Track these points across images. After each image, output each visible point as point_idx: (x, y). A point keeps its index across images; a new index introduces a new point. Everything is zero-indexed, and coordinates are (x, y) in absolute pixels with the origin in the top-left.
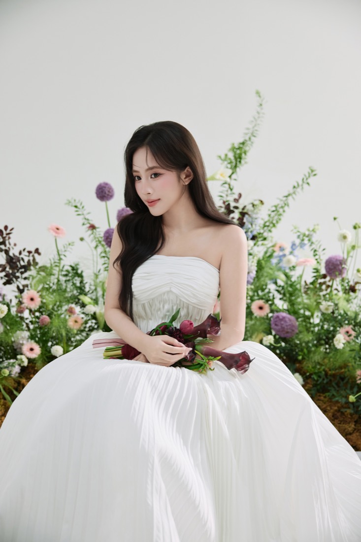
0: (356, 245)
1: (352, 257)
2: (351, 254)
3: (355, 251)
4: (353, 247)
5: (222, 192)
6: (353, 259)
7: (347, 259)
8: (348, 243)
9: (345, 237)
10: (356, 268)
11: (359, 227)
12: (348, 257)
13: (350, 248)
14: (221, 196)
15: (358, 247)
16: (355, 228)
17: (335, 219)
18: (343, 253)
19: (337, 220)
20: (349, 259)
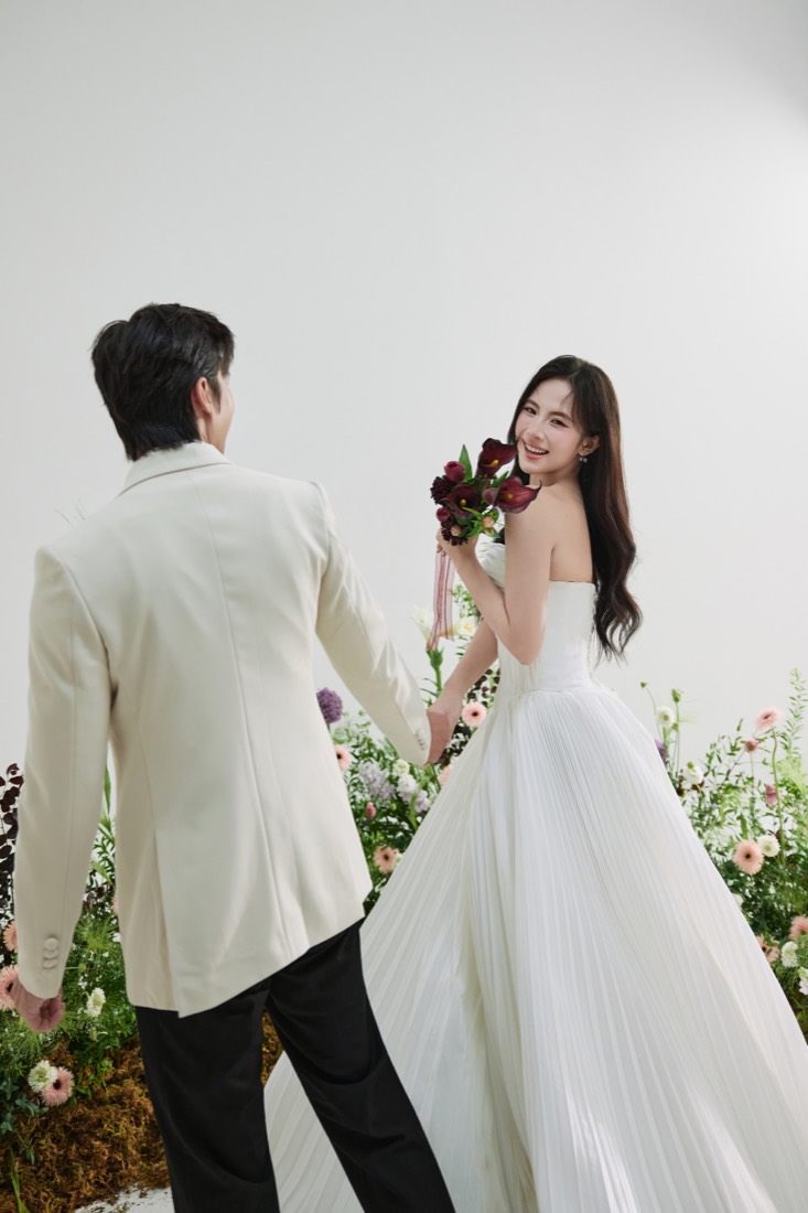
0: (678, 723)
4: (675, 727)
7: (666, 747)
12: (667, 743)
13: (670, 728)
19: (647, 687)
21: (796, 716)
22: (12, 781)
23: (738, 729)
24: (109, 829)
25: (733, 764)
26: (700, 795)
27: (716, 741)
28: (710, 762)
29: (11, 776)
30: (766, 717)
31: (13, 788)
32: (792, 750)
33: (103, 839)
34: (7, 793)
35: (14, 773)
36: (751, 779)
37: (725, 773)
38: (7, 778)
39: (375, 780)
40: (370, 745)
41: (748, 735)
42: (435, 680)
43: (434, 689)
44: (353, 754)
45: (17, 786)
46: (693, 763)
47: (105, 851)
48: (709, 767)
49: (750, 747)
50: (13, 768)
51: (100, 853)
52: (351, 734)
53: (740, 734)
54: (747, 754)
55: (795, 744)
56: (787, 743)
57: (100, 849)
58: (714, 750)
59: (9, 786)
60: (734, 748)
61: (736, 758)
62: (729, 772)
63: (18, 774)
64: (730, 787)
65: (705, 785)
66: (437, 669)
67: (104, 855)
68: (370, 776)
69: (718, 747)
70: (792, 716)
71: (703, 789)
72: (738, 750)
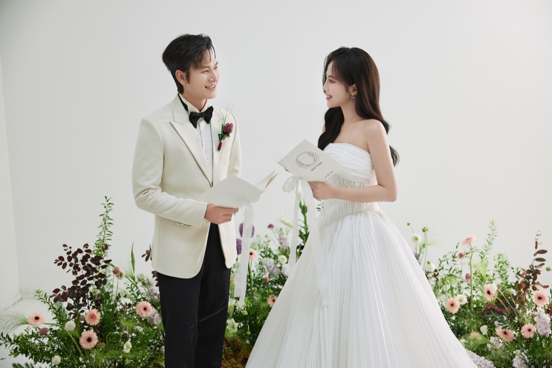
0: (426, 244)
1: (423, 253)
2: (422, 251)
3: (425, 248)
4: (424, 246)
5: (319, 205)
6: (424, 254)
7: (419, 255)
8: (419, 243)
9: (416, 239)
10: (427, 261)
11: (427, 230)
12: (420, 253)
13: (422, 246)
14: (319, 208)
15: (428, 245)
16: (424, 231)
17: (408, 224)
18: (416, 250)
19: (410, 225)
20: (421, 255)
21: (489, 243)
22: (86, 251)
23: (457, 247)
24: (134, 279)
25: (453, 264)
26: (436, 279)
27: (447, 254)
28: (441, 263)
29: (85, 249)
30: (467, 240)
31: (87, 255)
32: (484, 259)
33: (132, 285)
34: (84, 257)
35: (87, 248)
36: (461, 271)
37: (449, 269)
38: (84, 249)
39: (271, 266)
40: (270, 252)
41: (461, 250)
42: (304, 220)
43: (303, 225)
44: (261, 255)
45: (89, 254)
46: (430, 261)
47: (132, 290)
48: (440, 265)
49: (461, 256)
50: (86, 246)
51: (130, 291)
52: (261, 246)
53: (457, 250)
54: (460, 260)
55: (486, 256)
56: (482, 256)
57: (130, 290)
58: (445, 258)
59: (85, 253)
60: (454, 257)
61: (455, 262)
62: (451, 269)
63: (89, 248)
64: (451, 275)
65: (440, 275)
66: (304, 215)
67: (133, 292)
68: (268, 264)
69: (447, 257)
70: (487, 243)
71: (438, 277)
72: (456, 257)
